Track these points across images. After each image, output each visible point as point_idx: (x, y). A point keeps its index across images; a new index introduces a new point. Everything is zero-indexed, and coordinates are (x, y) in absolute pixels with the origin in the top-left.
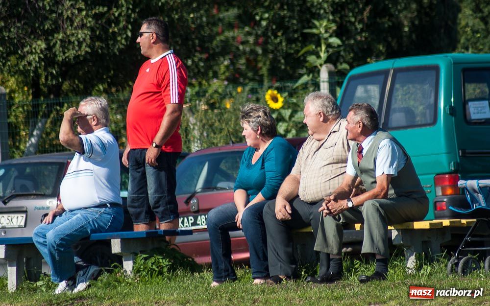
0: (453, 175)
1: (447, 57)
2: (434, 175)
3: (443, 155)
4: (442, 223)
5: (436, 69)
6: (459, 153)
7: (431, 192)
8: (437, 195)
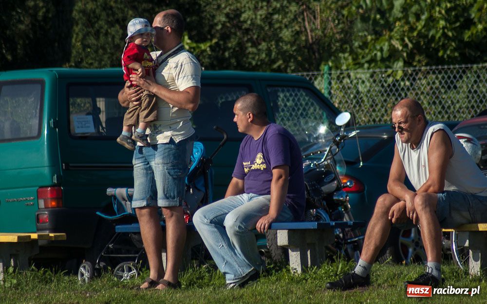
0: (56, 188)
1: (52, 71)
2: (38, 188)
3: (46, 168)
4: (30, 236)
5: (41, 82)
6: (62, 166)
7: (33, 204)
8: (40, 207)
